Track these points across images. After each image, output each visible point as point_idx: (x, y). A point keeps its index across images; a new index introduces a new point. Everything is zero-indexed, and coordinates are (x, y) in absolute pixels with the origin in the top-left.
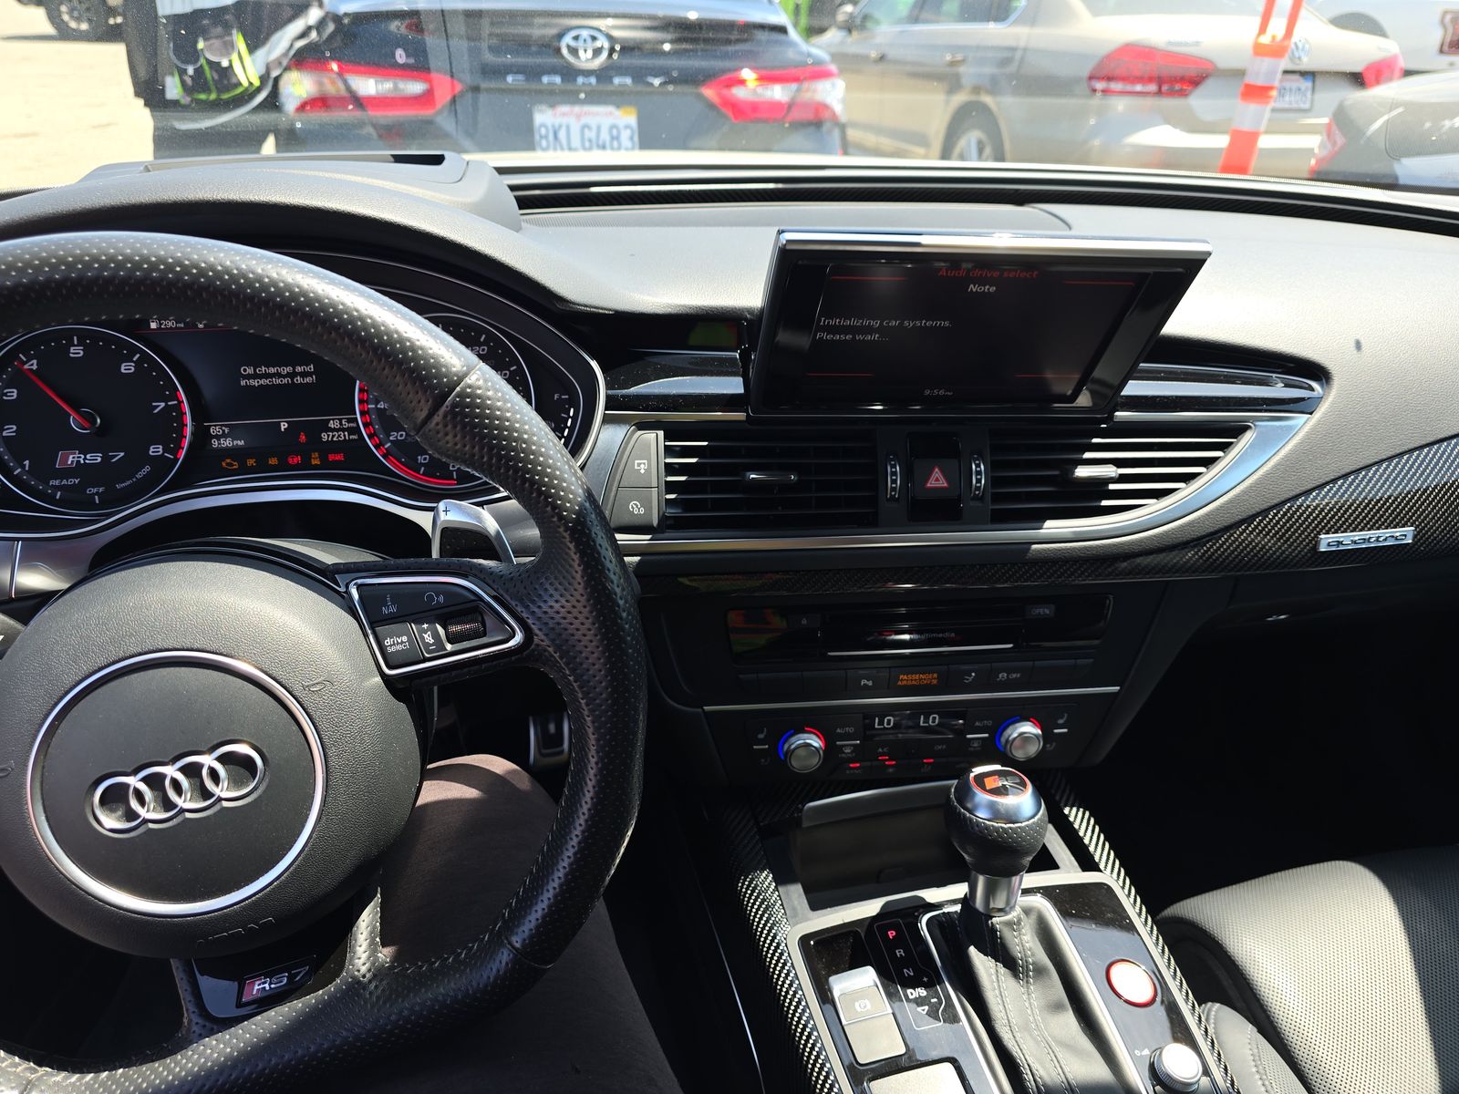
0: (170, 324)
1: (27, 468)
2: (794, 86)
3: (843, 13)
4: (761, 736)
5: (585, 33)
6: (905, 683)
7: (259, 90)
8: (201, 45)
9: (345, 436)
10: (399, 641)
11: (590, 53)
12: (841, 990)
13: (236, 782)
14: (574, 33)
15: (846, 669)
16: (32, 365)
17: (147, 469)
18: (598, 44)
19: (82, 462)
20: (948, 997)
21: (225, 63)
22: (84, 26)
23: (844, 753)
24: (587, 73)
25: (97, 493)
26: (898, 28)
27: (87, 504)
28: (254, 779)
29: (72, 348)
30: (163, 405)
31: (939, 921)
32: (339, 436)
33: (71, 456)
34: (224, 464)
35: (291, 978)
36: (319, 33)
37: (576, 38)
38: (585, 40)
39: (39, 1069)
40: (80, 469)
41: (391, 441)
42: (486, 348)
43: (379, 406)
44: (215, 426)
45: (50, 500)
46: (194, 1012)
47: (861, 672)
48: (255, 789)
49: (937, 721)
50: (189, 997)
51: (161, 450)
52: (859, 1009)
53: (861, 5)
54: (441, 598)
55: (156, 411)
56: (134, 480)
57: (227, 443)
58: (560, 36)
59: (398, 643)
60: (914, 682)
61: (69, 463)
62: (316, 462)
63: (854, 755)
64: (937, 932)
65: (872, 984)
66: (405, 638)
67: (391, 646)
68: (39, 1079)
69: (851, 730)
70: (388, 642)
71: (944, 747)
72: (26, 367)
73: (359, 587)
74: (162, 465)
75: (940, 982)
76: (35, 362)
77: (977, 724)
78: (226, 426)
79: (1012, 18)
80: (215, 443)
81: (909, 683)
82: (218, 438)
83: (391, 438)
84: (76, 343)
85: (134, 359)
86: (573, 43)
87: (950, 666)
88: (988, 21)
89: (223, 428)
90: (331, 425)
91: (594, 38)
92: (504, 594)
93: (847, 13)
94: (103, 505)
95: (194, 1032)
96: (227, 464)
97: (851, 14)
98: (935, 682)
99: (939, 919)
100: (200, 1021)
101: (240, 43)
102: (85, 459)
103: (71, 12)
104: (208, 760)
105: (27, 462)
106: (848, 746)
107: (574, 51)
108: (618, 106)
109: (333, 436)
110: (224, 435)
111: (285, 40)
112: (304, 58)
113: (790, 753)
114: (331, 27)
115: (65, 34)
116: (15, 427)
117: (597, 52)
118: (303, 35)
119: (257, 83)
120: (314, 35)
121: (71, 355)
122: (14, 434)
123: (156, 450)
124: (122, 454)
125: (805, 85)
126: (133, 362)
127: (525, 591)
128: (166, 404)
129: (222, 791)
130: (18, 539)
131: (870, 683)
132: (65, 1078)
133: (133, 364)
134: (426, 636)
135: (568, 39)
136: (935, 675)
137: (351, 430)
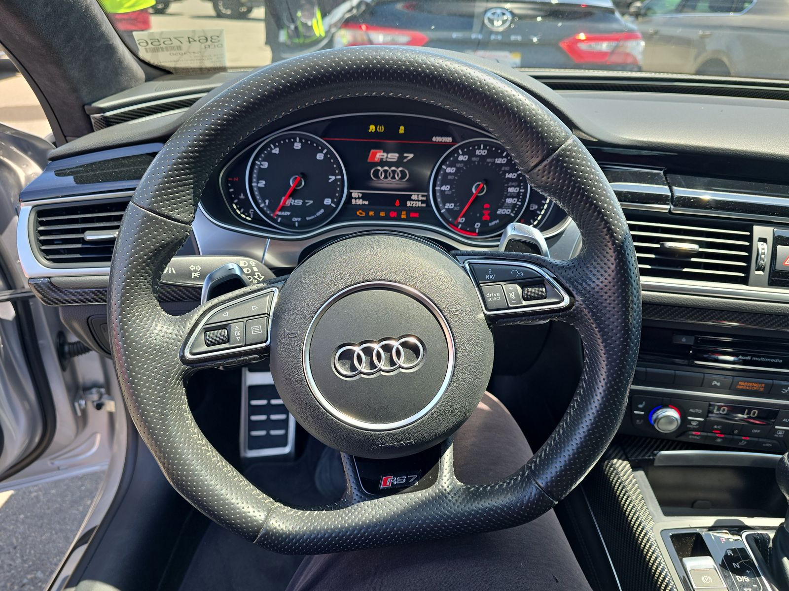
1: (266, 205)
2: (614, 44)
3: (634, 7)
4: (640, 406)
5: (499, 11)
6: (741, 387)
7: (324, 38)
8: (299, 14)
9: (420, 204)
10: (495, 295)
11: (500, 23)
12: (691, 567)
13: (408, 359)
14: (493, 11)
15: (704, 373)
16: (277, 150)
17: (322, 211)
18: (505, 18)
19: (293, 204)
20: (764, 585)
21: (309, 24)
22: (229, 12)
23: (691, 425)
24: (497, 33)
25: (297, 221)
26: (668, 16)
27: (292, 225)
28: (417, 359)
29: (296, 144)
31: (755, 538)
32: (416, 204)
33: (288, 200)
34: (358, 213)
35: (408, 479)
36: (358, 11)
37: (494, 14)
38: (498, 15)
39: (275, 503)
40: (292, 208)
41: (446, 209)
42: (506, 159)
43: (442, 189)
44: (355, 192)
45: (275, 221)
46: (355, 488)
47: (714, 376)
48: (417, 365)
49: (756, 415)
50: (352, 480)
52: (704, 581)
53: (646, 2)
54: (522, 274)
55: (330, 181)
56: (315, 216)
57: (360, 202)
58: (486, 12)
59: (494, 297)
60: (747, 388)
61: (287, 203)
62: (403, 216)
63: (698, 427)
64: (754, 545)
65: (713, 568)
66: (498, 294)
67: (490, 297)
68: (276, 508)
69: (699, 411)
70: (488, 295)
71: (759, 431)
72: (273, 151)
73: (470, 264)
74: (329, 210)
75: (759, 576)
77: (785, 420)
78: (360, 193)
79: (745, 11)
80: (354, 202)
81: (745, 387)
82: (356, 199)
83: (445, 207)
84: (298, 141)
85: (324, 152)
86: (492, 17)
87: (774, 381)
88: (730, 12)
90: (413, 197)
91: (504, 14)
92: (559, 275)
93: (636, 7)
94: (300, 227)
95: (355, 499)
96: (360, 213)
97: (639, 7)
98: (762, 389)
99: (755, 536)
100: (359, 494)
101: (318, 14)
102: (294, 202)
103: (224, 5)
104: (395, 344)
105: (267, 201)
106: (695, 420)
107: (491, 21)
108: (511, 52)
109: (413, 204)
110: (359, 198)
111: (340, 12)
112: (348, 23)
113: (657, 420)
114: (363, 8)
115: (219, 15)
116: (264, 182)
117: (504, 22)
118: (350, 10)
119: (323, 34)
120: (355, 11)
121: (295, 147)
122: (263, 186)
123: (327, 201)
124: (312, 202)
125: (621, 43)
127: (573, 275)
128: (336, 178)
129: (401, 362)
130: (268, 238)
131: (719, 384)
132: (288, 511)
133: (323, 155)
134: (511, 294)
135: (489, 14)
136: (763, 385)
137: (423, 202)
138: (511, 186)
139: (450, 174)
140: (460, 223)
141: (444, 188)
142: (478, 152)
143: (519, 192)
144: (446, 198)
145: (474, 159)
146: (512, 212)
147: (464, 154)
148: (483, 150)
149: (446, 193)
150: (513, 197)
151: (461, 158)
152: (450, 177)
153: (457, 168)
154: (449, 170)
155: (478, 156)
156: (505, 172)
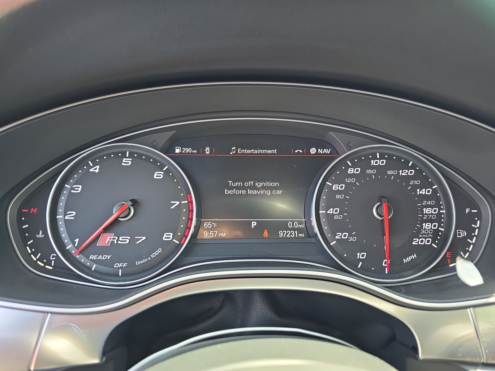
0: (188, 150)
1: (76, 245)
9: (295, 234)
16: (96, 169)
17: (159, 251)
19: (116, 242)
25: (121, 268)
29: (124, 159)
30: (178, 203)
32: (291, 234)
33: (109, 238)
40: (113, 248)
41: (337, 240)
42: (413, 171)
43: (328, 212)
44: (208, 221)
45: (87, 271)
51: (171, 237)
55: (172, 208)
56: (149, 259)
57: (214, 234)
61: (107, 242)
72: (91, 170)
74: (171, 249)
76: (98, 167)
78: (215, 222)
80: (206, 234)
82: (209, 230)
83: (337, 237)
84: (127, 156)
85: (164, 170)
89: (213, 223)
90: (287, 225)
102: (118, 240)
105: (77, 240)
109: (287, 234)
110: (213, 229)
116: (74, 213)
121: (123, 164)
122: (73, 218)
123: (168, 237)
124: (144, 238)
126: (163, 171)
128: (180, 203)
133: (163, 173)
137: (299, 230)
138: (427, 206)
139: (338, 192)
140: (360, 260)
141: (330, 211)
142: (373, 162)
143: (439, 214)
144: (336, 226)
145: (369, 171)
146: (433, 242)
147: (354, 166)
148: (380, 159)
149: (336, 217)
150: (431, 221)
151: (351, 171)
152: (338, 197)
153: (346, 184)
154: (335, 187)
155: (373, 167)
156: (415, 187)
